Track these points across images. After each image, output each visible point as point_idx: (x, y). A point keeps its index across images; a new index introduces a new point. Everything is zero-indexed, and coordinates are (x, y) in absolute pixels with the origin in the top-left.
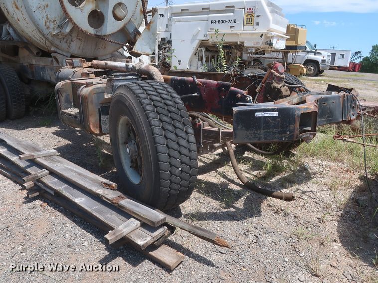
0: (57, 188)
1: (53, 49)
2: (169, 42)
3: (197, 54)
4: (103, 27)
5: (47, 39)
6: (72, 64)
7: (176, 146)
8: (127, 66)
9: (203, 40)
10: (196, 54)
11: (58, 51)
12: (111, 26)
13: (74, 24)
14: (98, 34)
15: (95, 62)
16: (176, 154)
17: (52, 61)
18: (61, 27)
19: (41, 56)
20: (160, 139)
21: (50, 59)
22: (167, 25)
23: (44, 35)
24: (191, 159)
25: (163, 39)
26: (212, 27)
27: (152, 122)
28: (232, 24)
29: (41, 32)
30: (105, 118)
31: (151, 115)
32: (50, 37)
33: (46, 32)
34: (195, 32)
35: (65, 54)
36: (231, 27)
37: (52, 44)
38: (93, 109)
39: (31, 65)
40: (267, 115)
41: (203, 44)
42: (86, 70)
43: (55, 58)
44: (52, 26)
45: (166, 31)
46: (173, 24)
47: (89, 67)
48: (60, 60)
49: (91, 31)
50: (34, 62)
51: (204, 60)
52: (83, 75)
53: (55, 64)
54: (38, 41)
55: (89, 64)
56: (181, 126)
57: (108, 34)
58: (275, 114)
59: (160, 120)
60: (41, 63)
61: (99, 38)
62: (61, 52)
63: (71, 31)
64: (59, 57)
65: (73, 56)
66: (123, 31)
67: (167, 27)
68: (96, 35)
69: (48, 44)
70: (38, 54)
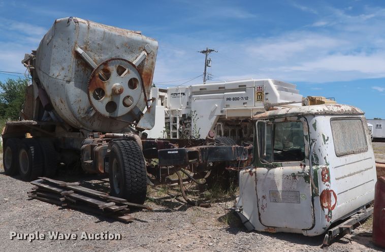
0: (78, 197)
1: (81, 126)
2: (190, 118)
3: (216, 128)
4: (116, 112)
5: (78, 120)
6: (93, 136)
7: (134, 169)
8: (124, 135)
9: (220, 116)
10: (214, 129)
11: (84, 128)
12: (122, 111)
13: (96, 111)
14: (112, 116)
15: (107, 134)
16: (134, 172)
17: (80, 135)
18: (88, 112)
19: (72, 132)
20: (126, 165)
21: (78, 133)
22: (188, 102)
23: (76, 118)
24: (142, 175)
25: (184, 116)
26: (228, 104)
27: (124, 158)
28: (245, 101)
29: (75, 117)
30: (107, 164)
31: (124, 154)
32: (80, 119)
33: (78, 116)
34: (212, 109)
35: (88, 129)
36: (244, 104)
37: (81, 123)
38: (101, 158)
39: (64, 138)
40: (173, 152)
41: (221, 119)
42: (101, 140)
43: (82, 132)
44: (82, 112)
45: (187, 108)
46: (193, 101)
47: (104, 138)
48: (85, 134)
49: (107, 114)
50: (66, 136)
51: (223, 134)
52: (98, 142)
53: (82, 136)
54: (72, 122)
55: (104, 136)
56: (137, 160)
57: (119, 115)
58: (177, 152)
59: (128, 157)
60: (72, 136)
61: (113, 119)
62: (86, 129)
63: (94, 115)
64: (85, 132)
65: (94, 131)
66: (130, 113)
67: (188, 104)
68: (110, 117)
69: (78, 123)
70: (70, 130)
